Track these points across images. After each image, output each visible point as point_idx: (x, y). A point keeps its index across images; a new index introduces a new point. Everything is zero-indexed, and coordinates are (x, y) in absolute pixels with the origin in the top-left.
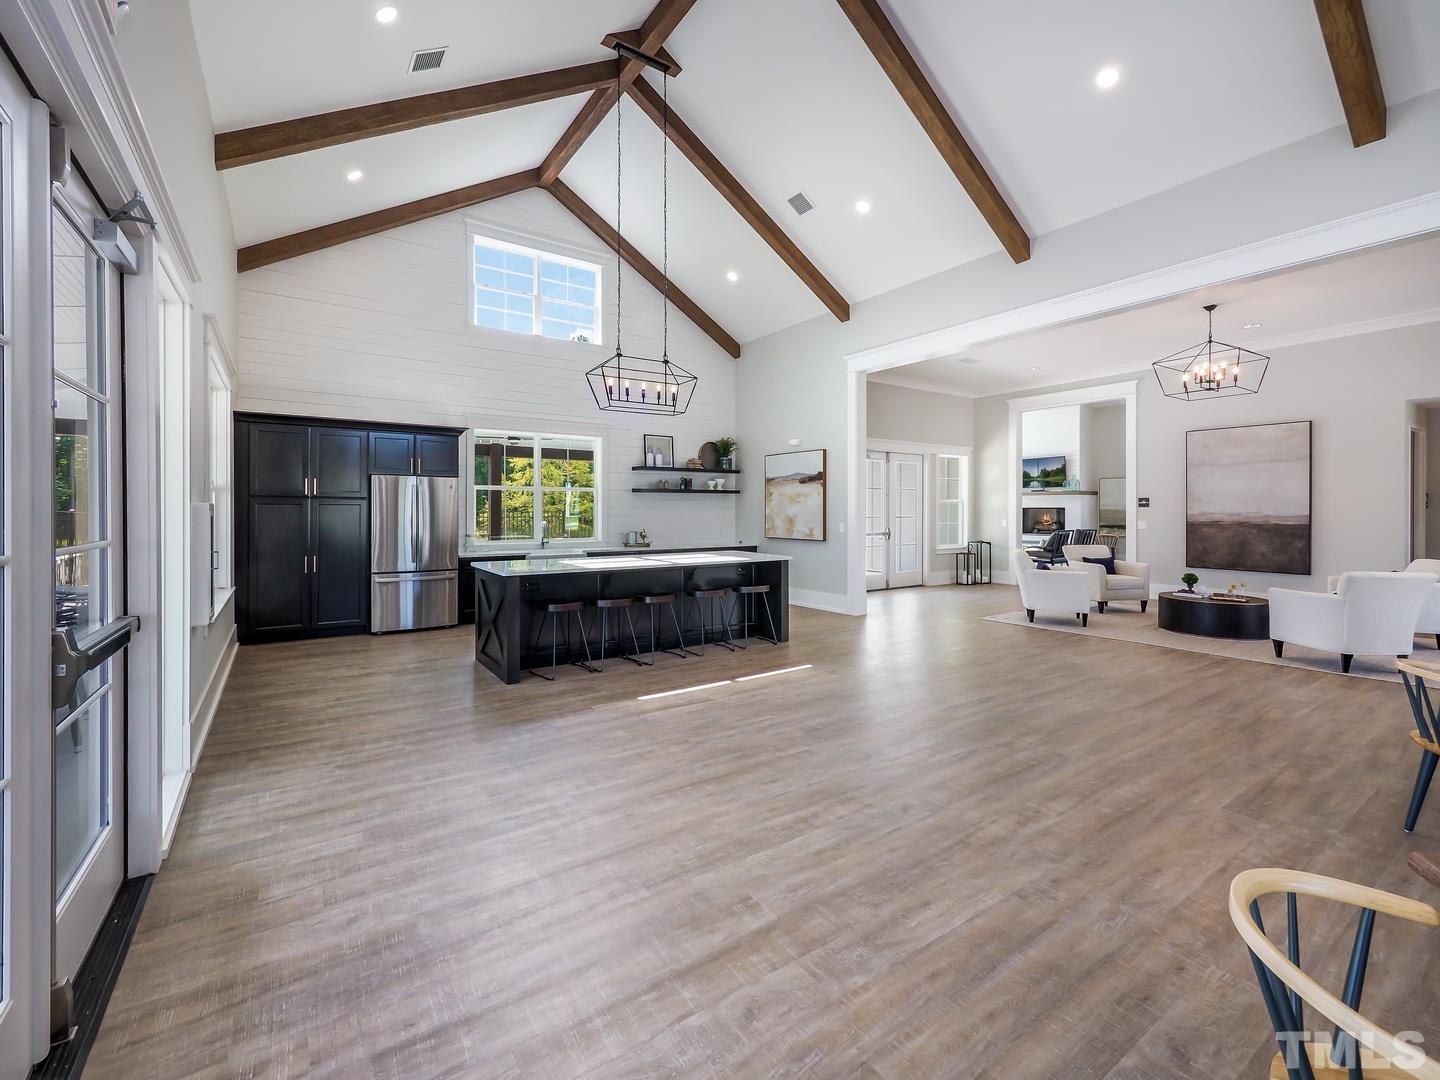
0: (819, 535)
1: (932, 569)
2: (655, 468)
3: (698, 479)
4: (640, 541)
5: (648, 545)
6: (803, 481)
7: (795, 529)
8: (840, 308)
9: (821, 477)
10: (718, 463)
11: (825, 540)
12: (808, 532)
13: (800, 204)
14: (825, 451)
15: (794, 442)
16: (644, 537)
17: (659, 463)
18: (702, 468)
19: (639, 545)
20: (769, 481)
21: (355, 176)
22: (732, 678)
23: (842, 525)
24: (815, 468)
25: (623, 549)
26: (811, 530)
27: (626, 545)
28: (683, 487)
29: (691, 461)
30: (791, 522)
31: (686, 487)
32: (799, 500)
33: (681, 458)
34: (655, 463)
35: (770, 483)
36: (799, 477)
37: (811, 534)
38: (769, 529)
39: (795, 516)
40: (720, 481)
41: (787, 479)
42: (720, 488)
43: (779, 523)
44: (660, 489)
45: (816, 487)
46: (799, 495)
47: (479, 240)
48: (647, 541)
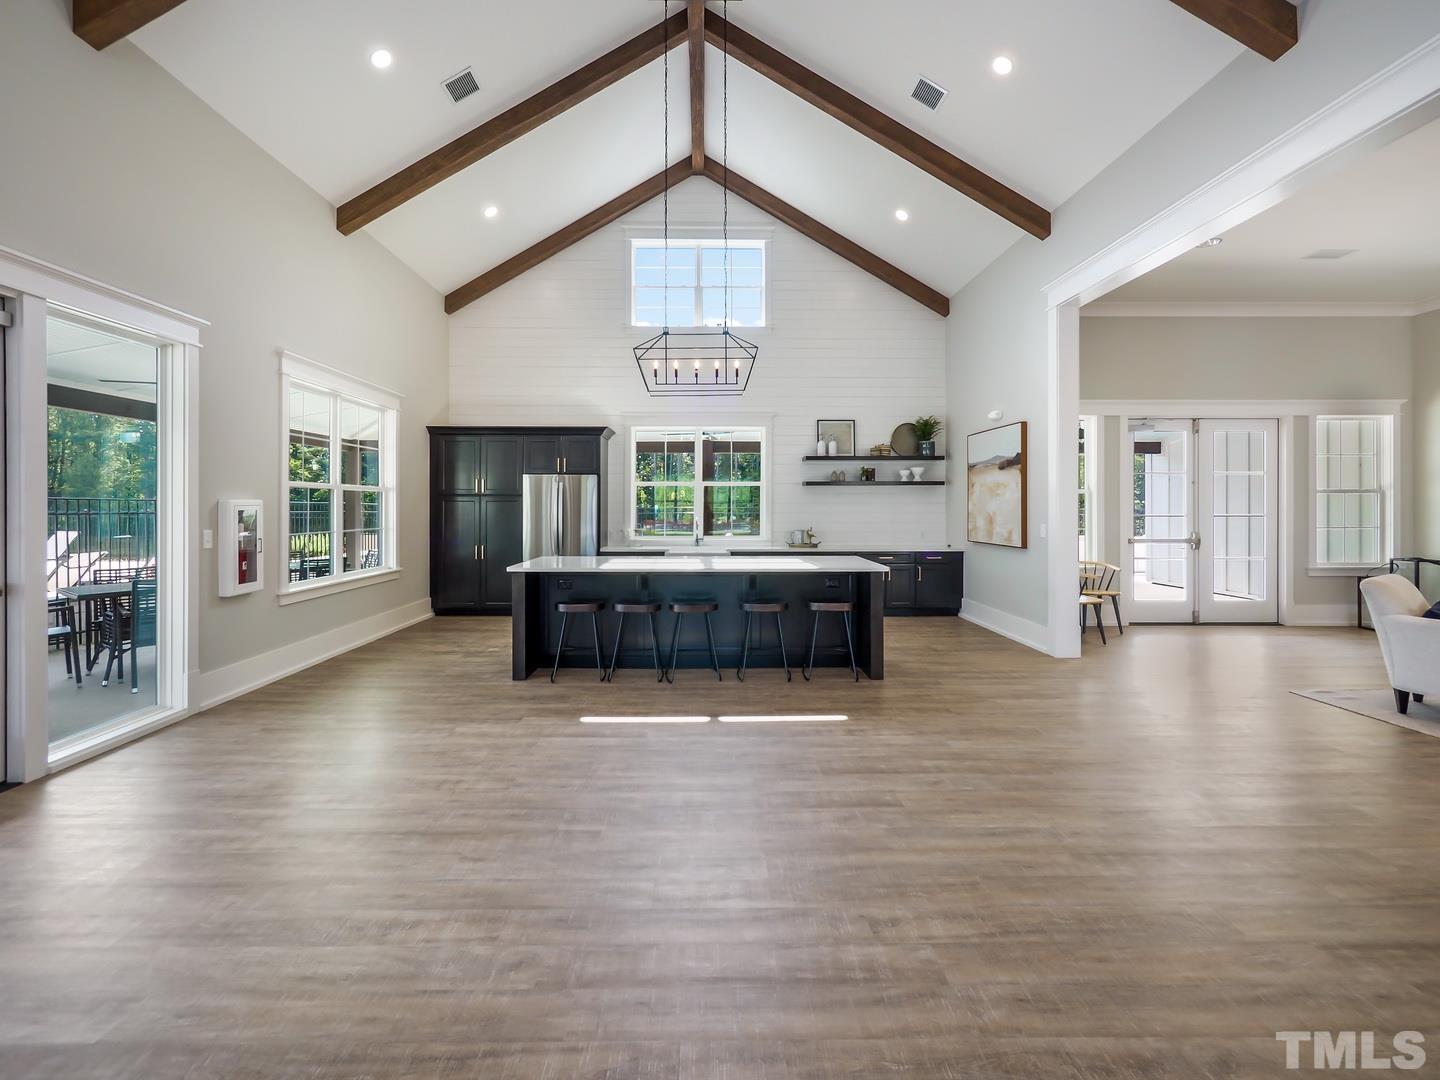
0: (1017, 542)
1: (1299, 597)
2: (827, 458)
3: (885, 469)
4: (807, 541)
5: (815, 546)
6: (1002, 467)
7: (995, 532)
8: (1035, 219)
9: (1020, 461)
10: (918, 448)
11: (1024, 545)
12: (1006, 535)
13: (927, 95)
14: (1024, 425)
15: (993, 415)
16: (811, 536)
17: (832, 452)
18: (893, 454)
19: (805, 545)
20: (971, 467)
21: (491, 212)
22: (714, 715)
23: (1043, 526)
24: (1013, 450)
25: (787, 549)
26: (1010, 533)
27: (791, 545)
28: (864, 478)
29: (879, 449)
30: (991, 521)
31: (868, 477)
32: (998, 492)
33: (865, 445)
34: (827, 452)
35: (974, 470)
36: (998, 462)
37: (1009, 539)
38: (972, 530)
39: (994, 513)
40: (918, 470)
41: (988, 465)
42: (917, 479)
43: (981, 523)
44: (835, 481)
45: (1014, 474)
46: (998, 486)
47: (637, 243)
48: (814, 541)
